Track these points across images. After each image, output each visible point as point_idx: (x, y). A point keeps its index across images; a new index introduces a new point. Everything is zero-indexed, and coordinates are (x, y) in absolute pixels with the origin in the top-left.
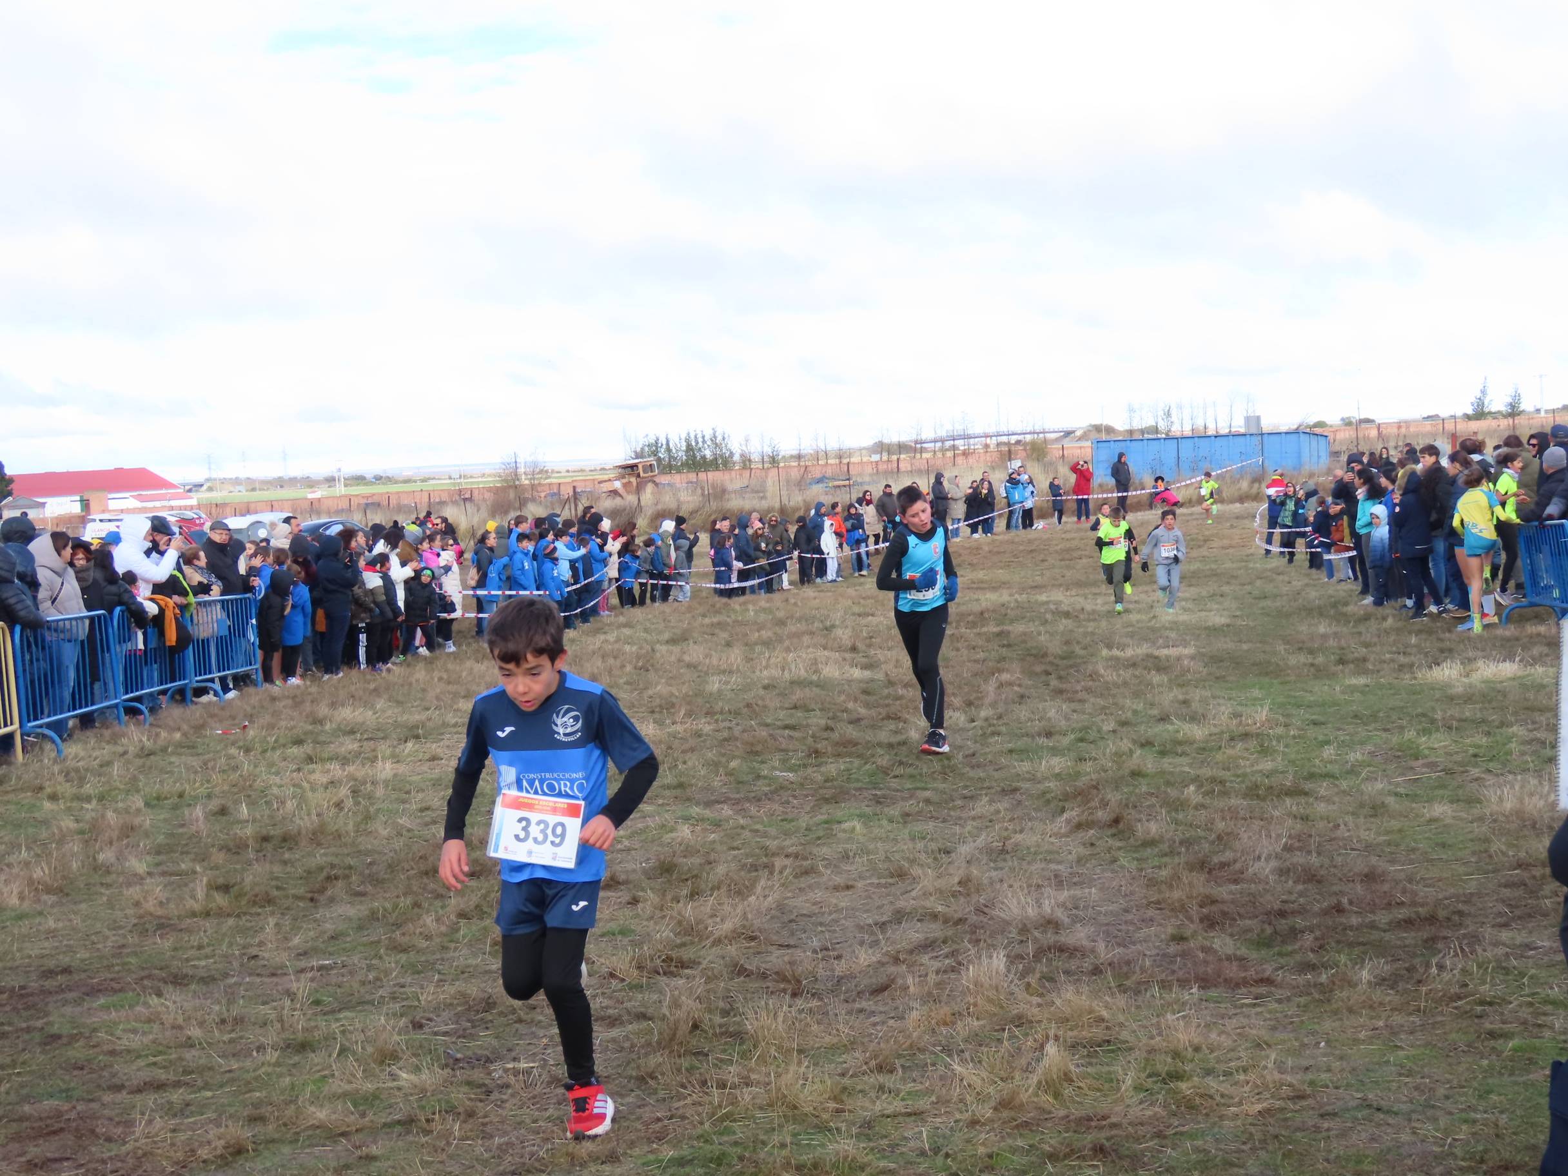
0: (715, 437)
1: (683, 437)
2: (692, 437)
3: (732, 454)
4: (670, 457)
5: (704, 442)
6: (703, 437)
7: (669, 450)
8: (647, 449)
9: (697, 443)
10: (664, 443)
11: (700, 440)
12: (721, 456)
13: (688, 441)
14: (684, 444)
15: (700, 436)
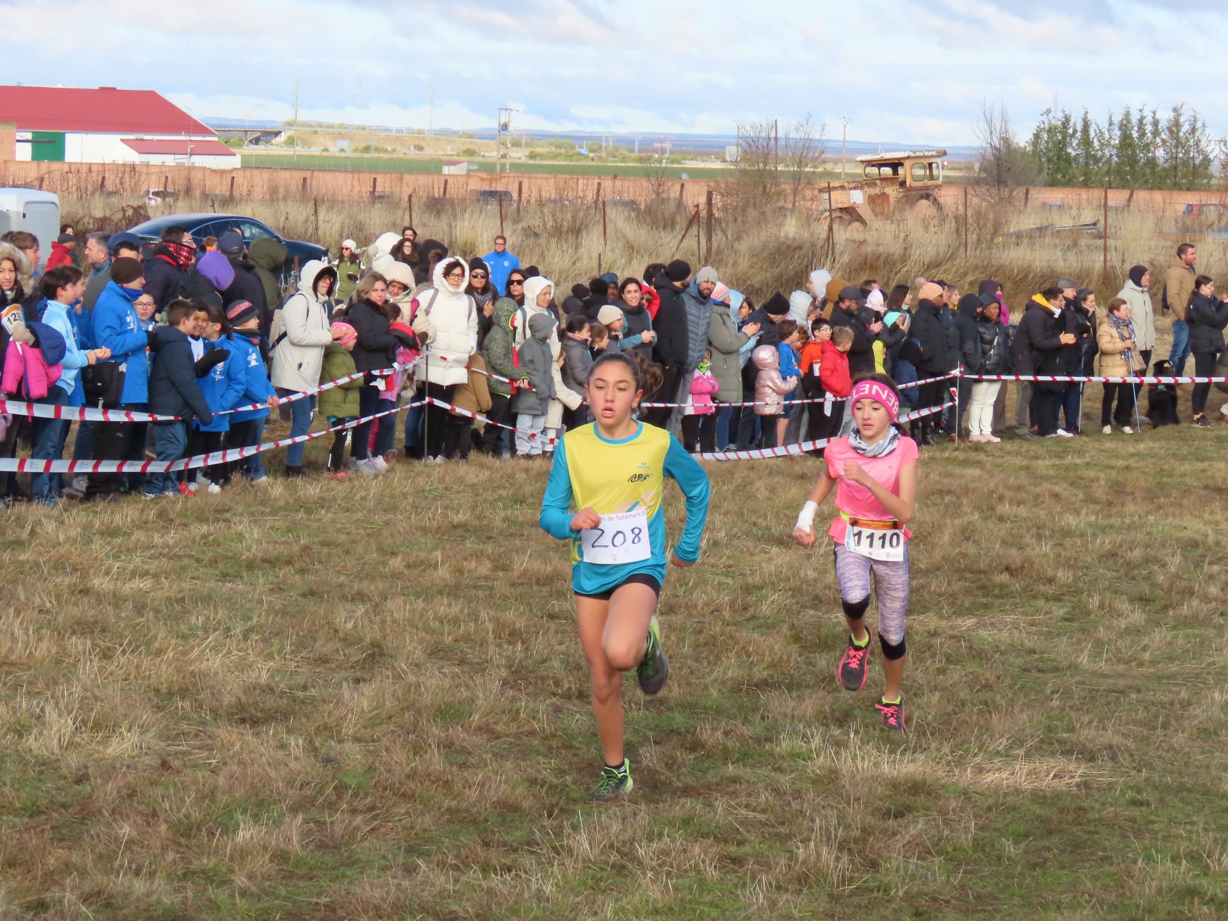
0: (1177, 124)
1: (1117, 119)
2: (1135, 118)
3: (1207, 161)
4: (1088, 156)
5: (1156, 133)
6: (1156, 123)
7: (1086, 142)
8: (1045, 136)
9: (1142, 134)
10: (1079, 128)
11: (1149, 128)
12: (1185, 163)
13: (1124, 127)
14: (1117, 133)
15: (1148, 120)
